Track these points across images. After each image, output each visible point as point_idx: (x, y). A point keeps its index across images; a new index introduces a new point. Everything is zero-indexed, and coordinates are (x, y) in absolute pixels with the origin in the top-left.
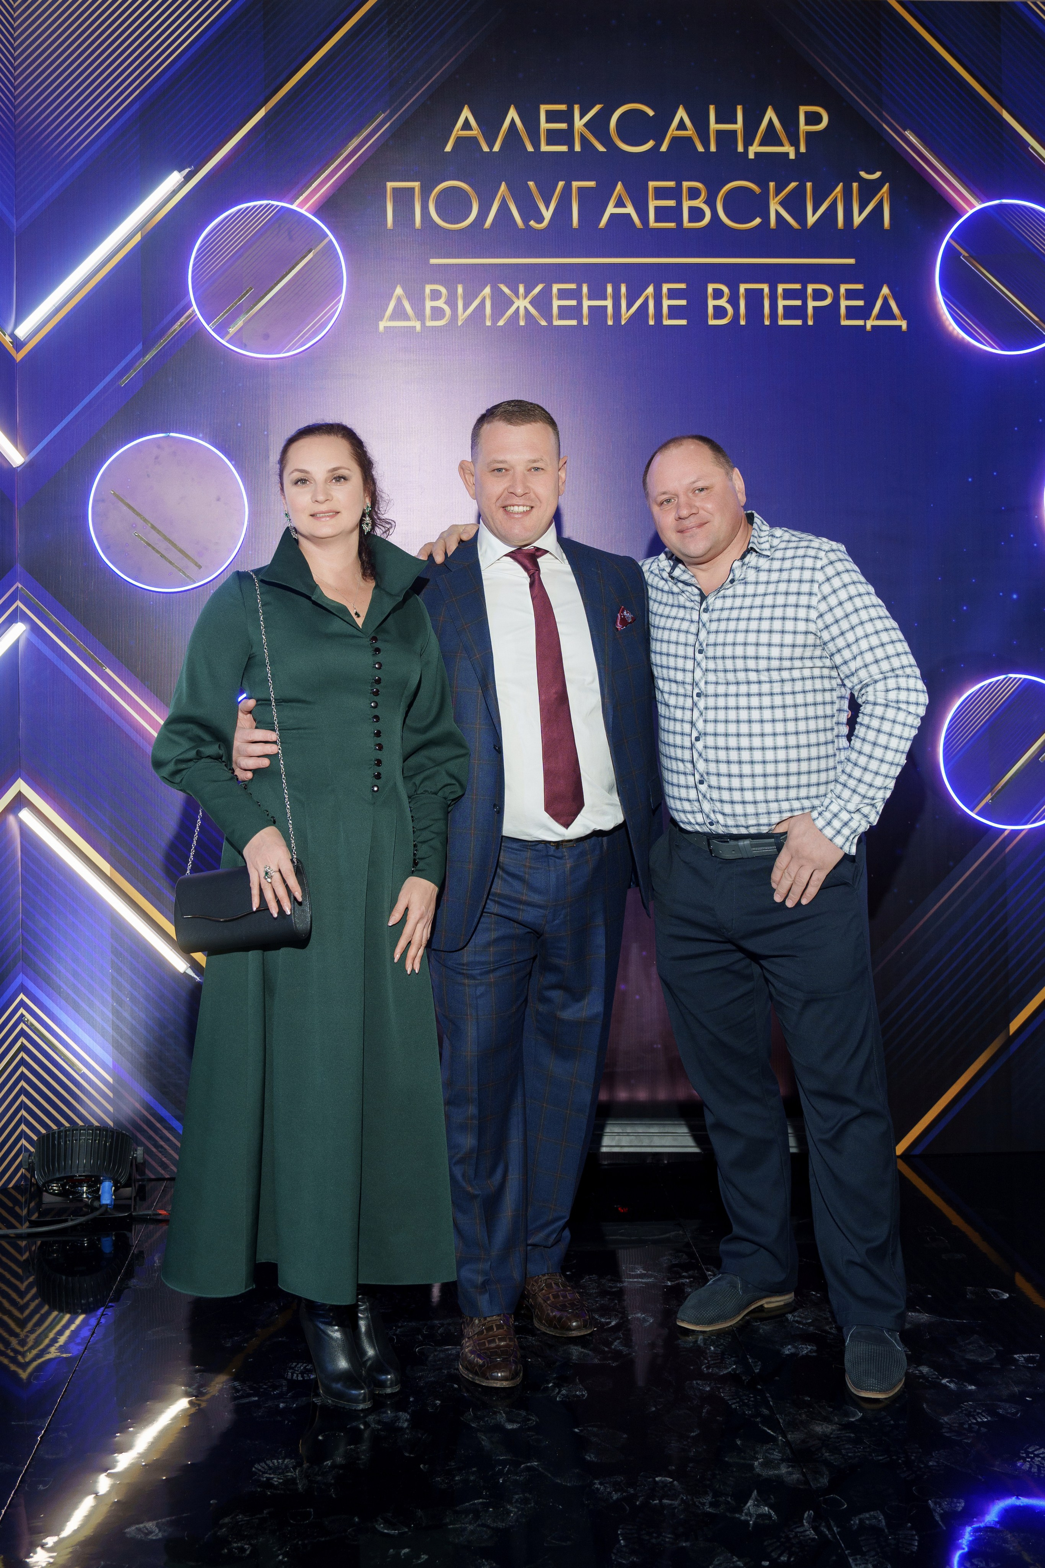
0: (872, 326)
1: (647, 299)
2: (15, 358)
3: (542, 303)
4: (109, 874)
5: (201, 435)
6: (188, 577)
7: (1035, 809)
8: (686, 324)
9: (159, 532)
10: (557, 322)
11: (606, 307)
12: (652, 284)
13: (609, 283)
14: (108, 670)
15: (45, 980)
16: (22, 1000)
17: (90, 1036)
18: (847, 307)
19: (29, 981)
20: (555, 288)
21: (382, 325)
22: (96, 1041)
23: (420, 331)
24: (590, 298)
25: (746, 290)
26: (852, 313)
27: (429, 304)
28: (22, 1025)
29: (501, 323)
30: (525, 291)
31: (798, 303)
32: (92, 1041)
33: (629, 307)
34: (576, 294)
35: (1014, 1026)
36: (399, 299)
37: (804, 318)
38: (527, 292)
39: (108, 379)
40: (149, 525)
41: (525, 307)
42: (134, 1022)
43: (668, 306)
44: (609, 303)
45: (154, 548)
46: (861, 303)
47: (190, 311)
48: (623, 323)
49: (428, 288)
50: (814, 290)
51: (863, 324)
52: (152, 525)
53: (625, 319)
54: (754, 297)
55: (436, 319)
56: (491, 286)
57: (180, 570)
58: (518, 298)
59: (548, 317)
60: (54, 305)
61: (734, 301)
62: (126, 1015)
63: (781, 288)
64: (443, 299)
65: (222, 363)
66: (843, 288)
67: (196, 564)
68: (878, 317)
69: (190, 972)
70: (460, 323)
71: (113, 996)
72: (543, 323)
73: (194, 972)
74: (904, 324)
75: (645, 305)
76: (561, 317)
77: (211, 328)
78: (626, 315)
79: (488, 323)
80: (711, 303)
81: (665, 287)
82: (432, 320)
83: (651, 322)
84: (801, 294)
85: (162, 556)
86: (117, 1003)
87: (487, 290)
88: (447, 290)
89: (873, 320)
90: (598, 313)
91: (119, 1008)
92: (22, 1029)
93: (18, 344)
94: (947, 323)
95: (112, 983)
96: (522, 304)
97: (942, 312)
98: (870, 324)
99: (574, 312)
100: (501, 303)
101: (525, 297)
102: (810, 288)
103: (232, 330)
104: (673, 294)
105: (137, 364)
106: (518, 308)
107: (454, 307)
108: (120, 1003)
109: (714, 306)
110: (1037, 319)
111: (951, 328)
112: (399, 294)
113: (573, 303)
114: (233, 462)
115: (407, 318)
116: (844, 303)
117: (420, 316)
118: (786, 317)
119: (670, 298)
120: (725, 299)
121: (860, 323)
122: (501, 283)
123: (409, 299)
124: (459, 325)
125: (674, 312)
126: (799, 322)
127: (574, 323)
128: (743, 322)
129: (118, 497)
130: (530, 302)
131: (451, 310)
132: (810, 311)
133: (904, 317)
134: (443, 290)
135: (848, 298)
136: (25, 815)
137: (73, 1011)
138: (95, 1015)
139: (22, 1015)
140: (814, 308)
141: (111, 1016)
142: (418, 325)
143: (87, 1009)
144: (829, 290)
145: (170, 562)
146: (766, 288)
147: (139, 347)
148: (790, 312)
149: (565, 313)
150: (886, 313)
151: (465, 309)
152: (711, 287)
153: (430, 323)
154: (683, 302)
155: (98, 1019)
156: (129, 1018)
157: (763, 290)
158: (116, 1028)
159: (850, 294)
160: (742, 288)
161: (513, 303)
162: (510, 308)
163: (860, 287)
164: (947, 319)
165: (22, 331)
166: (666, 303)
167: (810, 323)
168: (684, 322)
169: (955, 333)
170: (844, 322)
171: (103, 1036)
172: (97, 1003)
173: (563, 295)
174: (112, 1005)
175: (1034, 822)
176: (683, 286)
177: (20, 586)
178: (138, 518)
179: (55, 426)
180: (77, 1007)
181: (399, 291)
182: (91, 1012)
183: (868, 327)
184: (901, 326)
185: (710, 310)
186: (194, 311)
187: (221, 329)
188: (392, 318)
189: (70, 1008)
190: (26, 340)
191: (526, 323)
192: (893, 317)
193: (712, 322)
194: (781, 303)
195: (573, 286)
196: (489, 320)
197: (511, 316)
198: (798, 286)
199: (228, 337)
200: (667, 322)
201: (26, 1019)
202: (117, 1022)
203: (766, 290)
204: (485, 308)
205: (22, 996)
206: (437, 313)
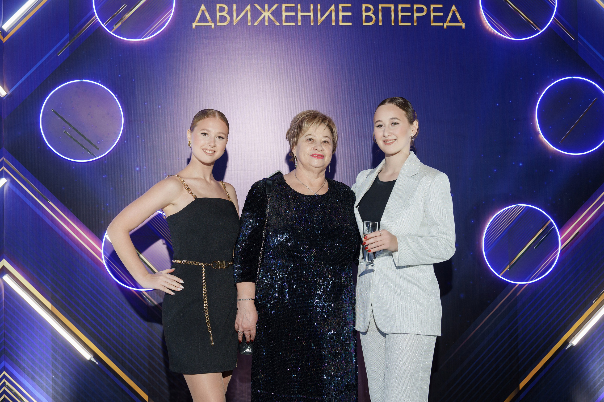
0: (447, 26)
1: (331, 12)
2: (3, 41)
3: (277, 14)
4: (51, 309)
5: (100, 81)
6: (92, 154)
7: (531, 274)
8: (351, 25)
9: (77, 131)
10: (284, 24)
11: (310, 16)
12: (334, 4)
13: (312, 4)
14: (50, 203)
15: (17, 365)
16: (4, 375)
17: (40, 393)
18: (434, 16)
19: (8, 365)
20: (284, 6)
21: (194, 25)
22: (43, 396)
23: (214, 28)
24: (302, 11)
25: (382, 7)
26: (437, 19)
27: (218, 14)
28: (4, 388)
29: (256, 24)
30: (268, 8)
31: (409, 14)
32: (41, 396)
33: (322, 16)
34: (294, 9)
35: (522, 385)
36: (203, 12)
37: (412, 21)
38: (269, 9)
39: (51, 52)
40: (72, 127)
41: (268, 16)
42: (63, 386)
43: (342, 15)
44: (311, 14)
45: (74, 139)
46: (441, 14)
47: (94, 17)
48: (319, 24)
49: (218, 6)
50: (417, 7)
51: (442, 25)
52: (73, 127)
53: (320, 22)
54: (387, 11)
55: (222, 22)
56: (251, 5)
57: (88, 151)
58: (265, 11)
59: (280, 21)
60: (23, 13)
61: (376, 13)
62: (59, 382)
63: (400, 6)
64: (226, 12)
65: (111, 44)
66: (432, 6)
67: (96, 147)
68: (450, 22)
69: (93, 360)
70: (234, 24)
71: (52, 372)
72: (278, 24)
73: (95, 360)
74: (463, 25)
75: (330, 15)
76: (287, 21)
77: (105, 25)
78: (320, 20)
79: (249, 24)
80: (364, 14)
81: (341, 6)
82: (220, 22)
83: (333, 24)
84: (410, 10)
85: (79, 143)
86: (54, 376)
87: (249, 7)
88: (228, 7)
89: (448, 23)
90: (306, 19)
91: (56, 379)
92: (4, 390)
93: (4, 34)
94: (486, 25)
95: (52, 366)
96: (267, 14)
97: (483, 19)
98: (446, 25)
99: (293, 19)
100: (256, 14)
101: (268, 11)
102: (415, 6)
103: (116, 27)
104: (345, 9)
105: (67, 44)
106: (265, 16)
107: (231, 16)
108: (56, 376)
109: (366, 16)
110: (531, 22)
111: (487, 27)
112: (203, 9)
113: (293, 14)
114: (117, 95)
115: (207, 21)
116: (432, 14)
117: (214, 20)
118: (403, 21)
119: (343, 11)
120: (371, 12)
121: (441, 24)
122: (256, 4)
123: (208, 12)
124: (234, 25)
125: (345, 18)
126: (409, 24)
127: (293, 24)
128: (380, 24)
129: (56, 113)
130: (271, 14)
131: (230, 17)
132: (415, 18)
133: (463, 21)
134: (226, 7)
135: (434, 12)
136: (6, 278)
137: (31, 381)
138: (43, 382)
139: (4, 383)
140: (417, 17)
141: (51, 382)
142: (213, 25)
143: (39, 379)
144: (425, 8)
145: (83, 147)
146: (392, 6)
147: (68, 35)
148: (404, 19)
149: (289, 19)
150: (454, 19)
151: (237, 16)
152: (364, 6)
153: (219, 24)
154: (350, 14)
155: (45, 385)
156: (61, 384)
157: (391, 7)
158: (54, 389)
159: (436, 10)
160: (380, 6)
161: (262, 14)
162: (260, 16)
163: (441, 6)
164: (486, 23)
165: (6, 26)
166: (341, 14)
167: (415, 24)
168: (350, 24)
169: (490, 30)
170: (433, 24)
171: (47, 393)
172: (44, 376)
173: (288, 9)
174: (52, 377)
175: (531, 280)
176: (350, 5)
177: (5, 159)
178: (66, 124)
179: (23, 76)
180: (33, 378)
181: (203, 7)
182: (41, 381)
183: (445, 27)
184: (462, 26)
185: (364, 18)
186: (96, 17)
187: (110, 27)
188: (199, 21)
189: (30, 379)
190: (9, 32)
191: (268, 24)
192: (458, 22)
193: (365, 24)
194: (400, 14)
195: (293, 5)
196: (250, 22)
197: (261, 21)
198: (409, 6)
199: (113, 30)
200: (341, 24)
201: (6, 385)
202: (55, 386)
203: (393, 8)
204: (247, 16)
205: (4, 373)
206: (223, 19)
